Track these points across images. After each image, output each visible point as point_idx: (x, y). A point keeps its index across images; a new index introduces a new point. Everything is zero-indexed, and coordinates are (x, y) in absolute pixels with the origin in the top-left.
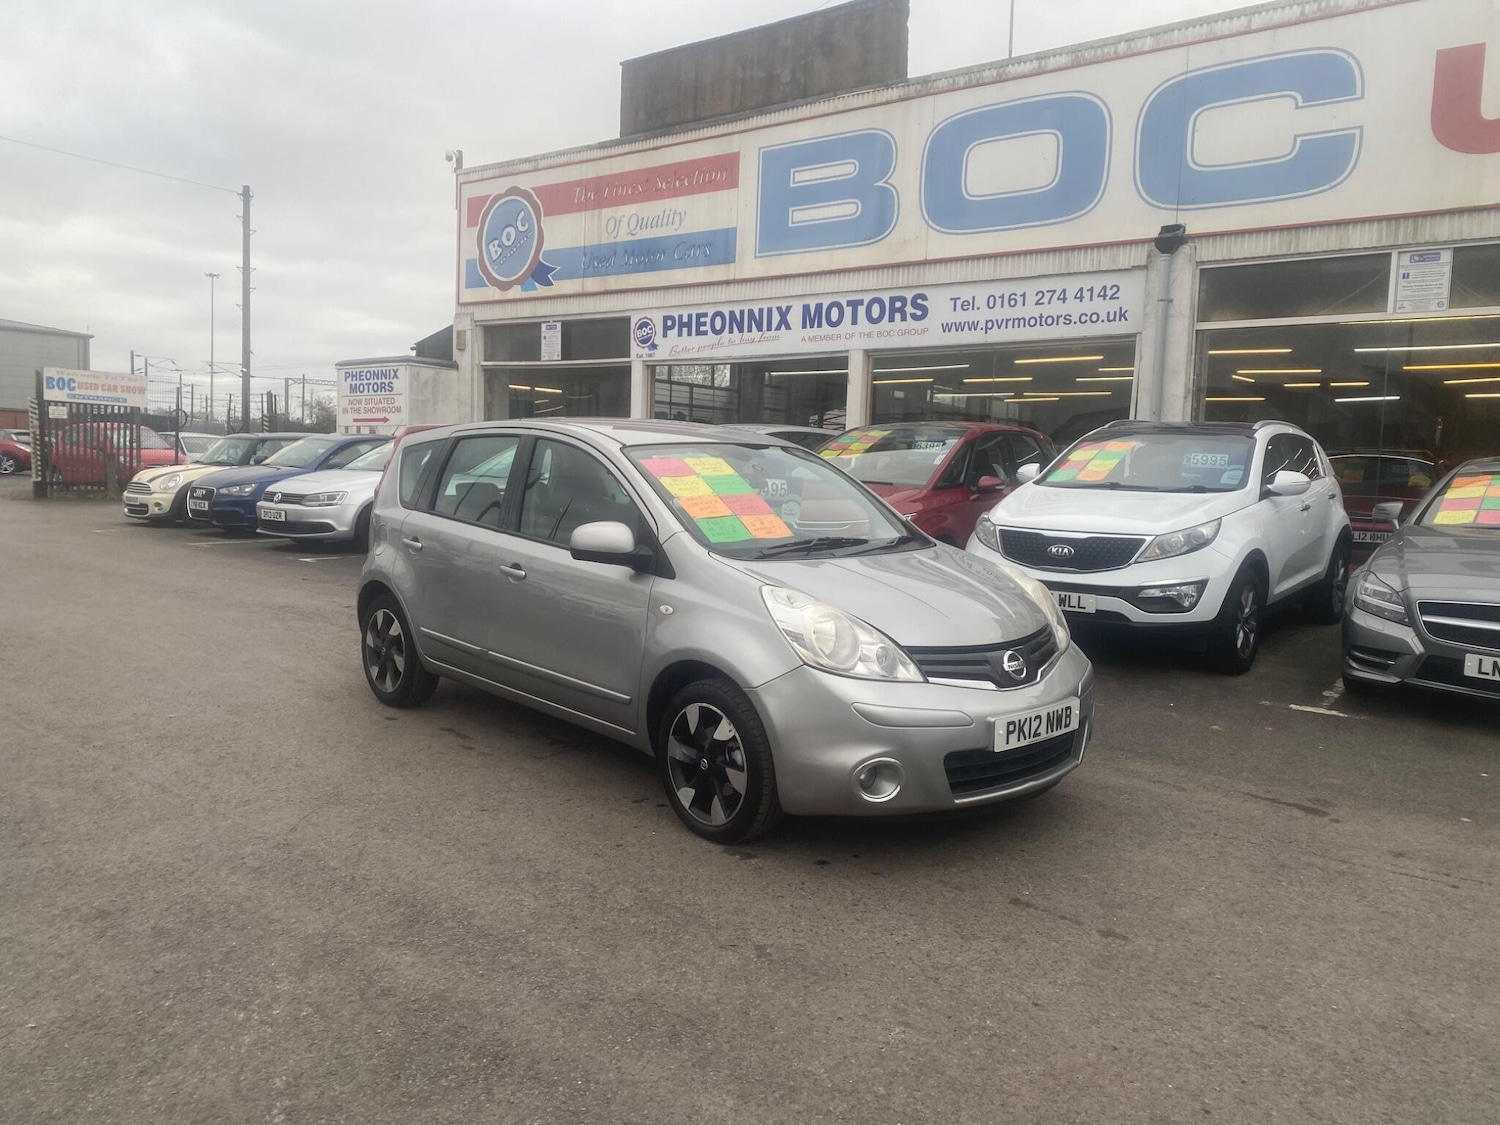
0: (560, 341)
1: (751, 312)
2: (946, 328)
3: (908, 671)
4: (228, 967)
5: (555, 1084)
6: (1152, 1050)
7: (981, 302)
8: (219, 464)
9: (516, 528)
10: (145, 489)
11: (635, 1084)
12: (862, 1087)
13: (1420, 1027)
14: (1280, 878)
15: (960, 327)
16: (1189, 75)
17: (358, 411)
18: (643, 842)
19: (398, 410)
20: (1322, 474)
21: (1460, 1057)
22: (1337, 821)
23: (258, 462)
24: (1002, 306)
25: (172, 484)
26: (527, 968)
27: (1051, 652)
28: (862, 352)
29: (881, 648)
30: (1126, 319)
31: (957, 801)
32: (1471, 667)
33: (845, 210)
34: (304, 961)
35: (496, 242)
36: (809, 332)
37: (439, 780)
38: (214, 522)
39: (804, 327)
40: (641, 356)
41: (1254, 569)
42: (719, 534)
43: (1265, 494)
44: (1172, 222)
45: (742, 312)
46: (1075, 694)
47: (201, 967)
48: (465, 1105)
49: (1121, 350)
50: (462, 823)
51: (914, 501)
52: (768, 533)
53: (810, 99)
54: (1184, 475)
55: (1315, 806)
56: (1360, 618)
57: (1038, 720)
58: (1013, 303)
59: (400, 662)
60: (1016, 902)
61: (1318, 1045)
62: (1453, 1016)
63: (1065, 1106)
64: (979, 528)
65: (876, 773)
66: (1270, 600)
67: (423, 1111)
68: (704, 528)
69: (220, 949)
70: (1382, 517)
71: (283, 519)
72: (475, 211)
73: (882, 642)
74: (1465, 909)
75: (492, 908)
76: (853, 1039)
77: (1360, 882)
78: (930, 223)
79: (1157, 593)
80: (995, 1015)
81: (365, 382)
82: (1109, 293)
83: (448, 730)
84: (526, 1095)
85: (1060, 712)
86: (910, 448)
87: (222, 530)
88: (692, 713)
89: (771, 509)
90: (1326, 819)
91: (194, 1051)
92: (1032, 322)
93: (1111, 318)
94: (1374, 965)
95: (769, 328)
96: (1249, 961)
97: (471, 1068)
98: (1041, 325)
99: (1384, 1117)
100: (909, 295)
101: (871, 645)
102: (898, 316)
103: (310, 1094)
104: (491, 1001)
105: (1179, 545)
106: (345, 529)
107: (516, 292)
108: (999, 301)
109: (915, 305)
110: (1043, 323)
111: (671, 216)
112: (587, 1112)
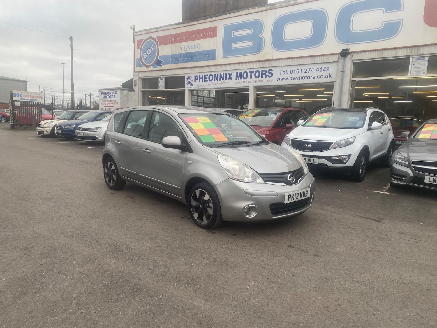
0: (164, 83)
1: (220, 74)
2: (278, 80)
3: (260, 180)
4: (61, 263)
5: (153, 296)
6: (325, 288)
7: (288, 72)
8: (64, 119)
9: (147, 138)
10: (43, 126)
11: (176, 297)
12: (241, 298)
13: (403, 282)
14: (367, 240)
15: (282, 79)
16: (352, 3)
17: (105, 104)
18: (183, 229)
19: (117, 104)
20: (387, 123)
21: (414, 290)
22: (385, 224)
23: (76, 119)
24: (295, 73)
25: (51, 125)
26: (147, 264)
27: (303, 175)
28: (253, 87)
29: (252, 173)
30: (331, 77)
31: (273, 217)
32: (426, 180)
33: (248, 44)
34: (83, 262)
35: (145, 53)
36: (238, 81)
37: (125, 211)
38: (63, 136)
39: (236, 79)
40: (188, 88)
41: (365, 151)
42: (206, 140)
43: (369, 129)
44: (345, 48)
45: (218, 74)
46: (309, 187)
47: (54, 263)
48: (127, 302)
49: (329, 87)
50: (131, 223)
51: (267, 131)
52: (221, 140)
53: (238, 10)
54: (346, 123)
55: (379, 220)
56: (395, 166)
57: (298, 194)
58: (298, 72)
59: (114, 177)
60: (290, 246)
61: (373, 287)
62: (413, 279)
63: (299, 303)
64: (285, 139)
65: (250, 209)
66: (370, 160)
67: (115, 304)
68: (201, 138)
69: (59, 258)
70: (404, 136)
71: (83, 136)
72: (139, 44)
73: (253, 171)
74: (419, 249)
75: (138, 247)
76: (240, 284)
77: (390, 242)
78: (274, 48)
79: (336, 158)
80: (281, 278)
81: (107, 95)
82: (326, 69)
83: (129, 197)
84: (145, 300)
85: (304, 192)
86: (266, 115)
87: (65, 139)
88: (198, 192)
89: (222, 133)
90: (381, 223)
91: (50, 287)
92: (304, 78)
93: (327, 77)
94: (392, 265)
95: (226, 79)
96: (355, 263)
97: (130, 292)
98: (306, 79)
99: (390, 307)
100: (267, 70)
101: (249, 172)
102: (264, 76)
103: (83, 299)
104: (137, 273)
105: (343, 144)
106: (101, 138)
107: (151, 68)
108: (294, 72)
109: (269, 73)
110: (307, 78)
111: (197, 45)
112: (162, 304)
